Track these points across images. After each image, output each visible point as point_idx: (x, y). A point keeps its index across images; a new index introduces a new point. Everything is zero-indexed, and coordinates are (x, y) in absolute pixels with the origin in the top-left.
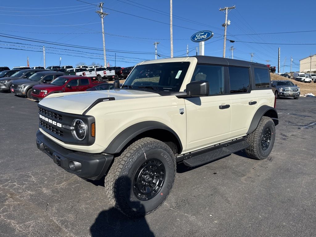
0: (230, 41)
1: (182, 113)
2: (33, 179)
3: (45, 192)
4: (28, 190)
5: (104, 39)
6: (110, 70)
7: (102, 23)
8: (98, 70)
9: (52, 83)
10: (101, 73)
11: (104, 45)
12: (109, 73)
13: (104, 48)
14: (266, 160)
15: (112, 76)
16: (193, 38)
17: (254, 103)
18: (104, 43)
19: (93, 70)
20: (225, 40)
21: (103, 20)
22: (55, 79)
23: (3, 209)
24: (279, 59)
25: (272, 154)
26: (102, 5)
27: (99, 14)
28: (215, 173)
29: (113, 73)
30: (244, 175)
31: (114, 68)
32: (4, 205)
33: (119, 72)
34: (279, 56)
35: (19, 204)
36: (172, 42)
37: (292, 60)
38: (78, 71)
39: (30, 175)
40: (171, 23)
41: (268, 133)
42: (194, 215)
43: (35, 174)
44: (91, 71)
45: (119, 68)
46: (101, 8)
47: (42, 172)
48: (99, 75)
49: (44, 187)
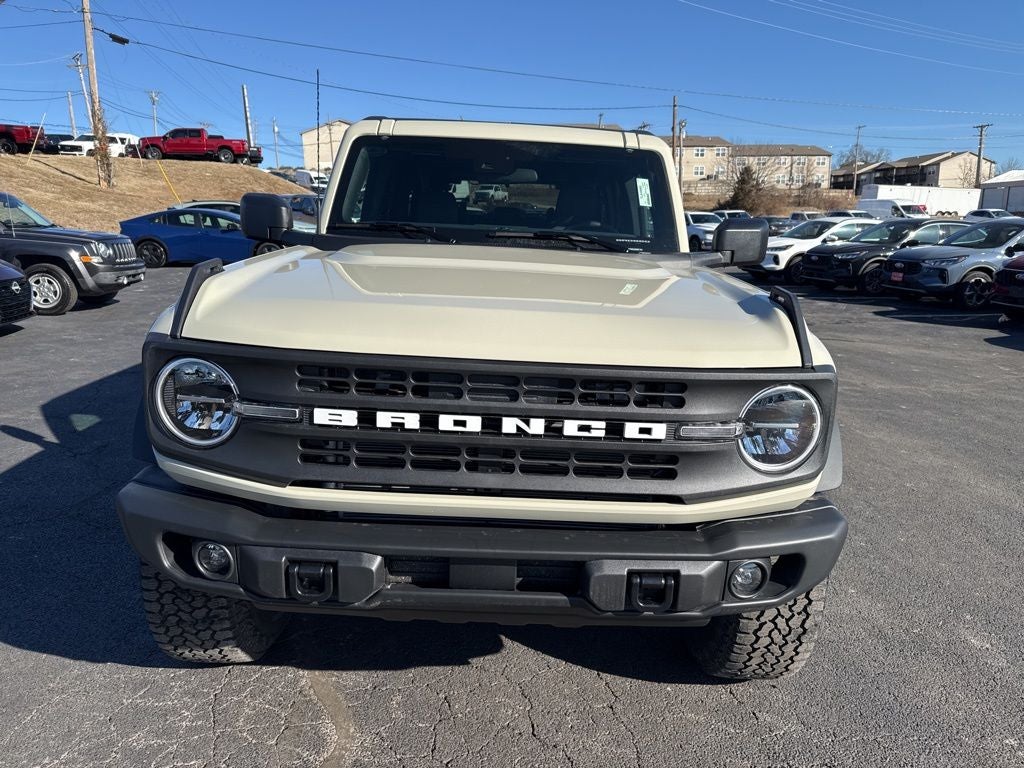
0: (111, 36)
20: (89, 31)
24: (249, 121)
34: (248, 114)
37: (276, 129)
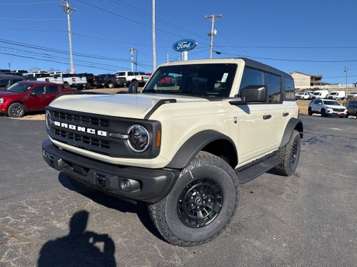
0: (217, 52)
1: (236, 122)
2: (32, 210)
3: (58, 225)
4: (33, 225)
6: (81, 77)
7: (68, 20)
8: (65, 76)
9: (8, 89)
10: (69, 80)
11: (71, 47)
12: (78, 81)
13: (71, 50)
14: (292, 176)
15: (83, 84)
16: (175, 46)
17: (287, 114)
19: (59, 76)
20: (211, 52)
22: (11, 85)
23: (8, 254)
25: (297, 170)
27: (65, 9)
28: (252, 192)
29: (84, 80)
30: (282, 193)
31: (85, 75)
32: (6, 248)
33: (91, 80)
35: (28, 245)
36: (154, 49)
38: (38, 76)
39: (25, 205)
40: (154, 27)
41: (295, 148)
42: (257, 239)
43: (32, 204)
44: (56, 77)
45: (92, 75)
46: (67, 2)
47: (40, 201)
48: (66, 82)
49: (53, 220)
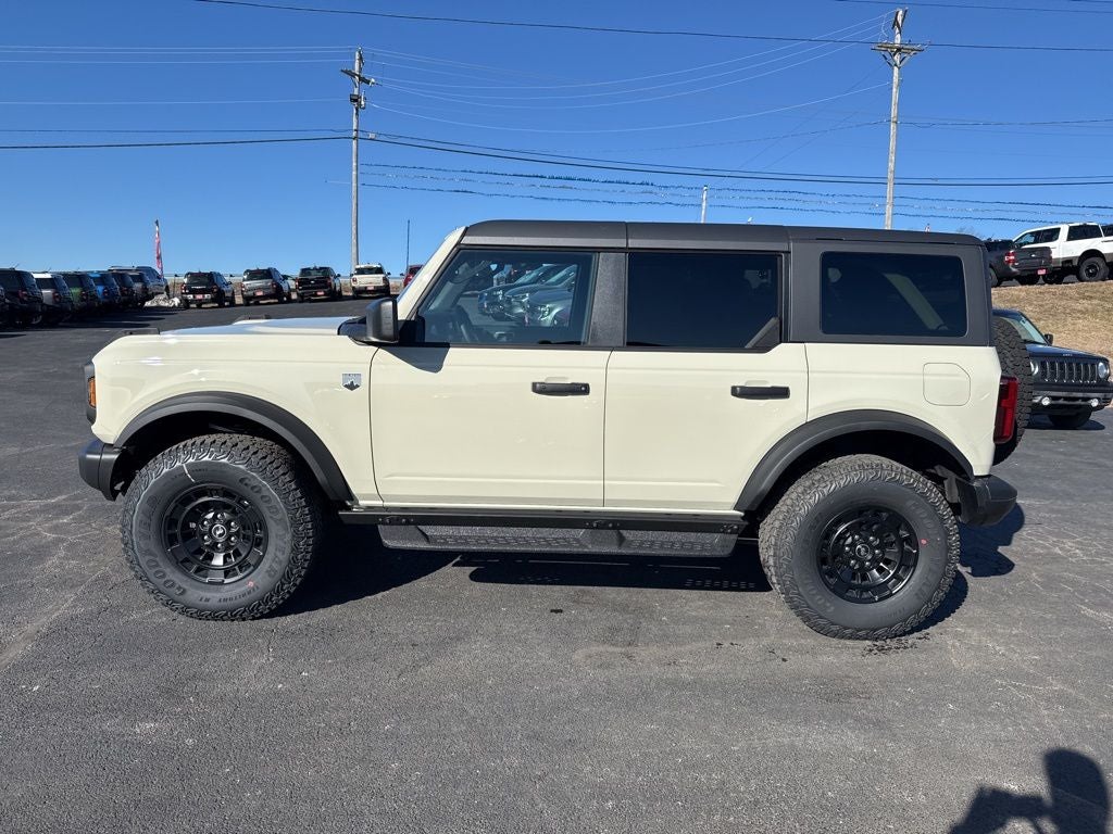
1: (352, 388)
5: (892, 144)
7: (895, 86)
11: (891, 165)
13: (890, 176)
18: (892, 157)
21: (900, 75)
26: (900, 18)
27: (887, 55)
46: (897, 31)
